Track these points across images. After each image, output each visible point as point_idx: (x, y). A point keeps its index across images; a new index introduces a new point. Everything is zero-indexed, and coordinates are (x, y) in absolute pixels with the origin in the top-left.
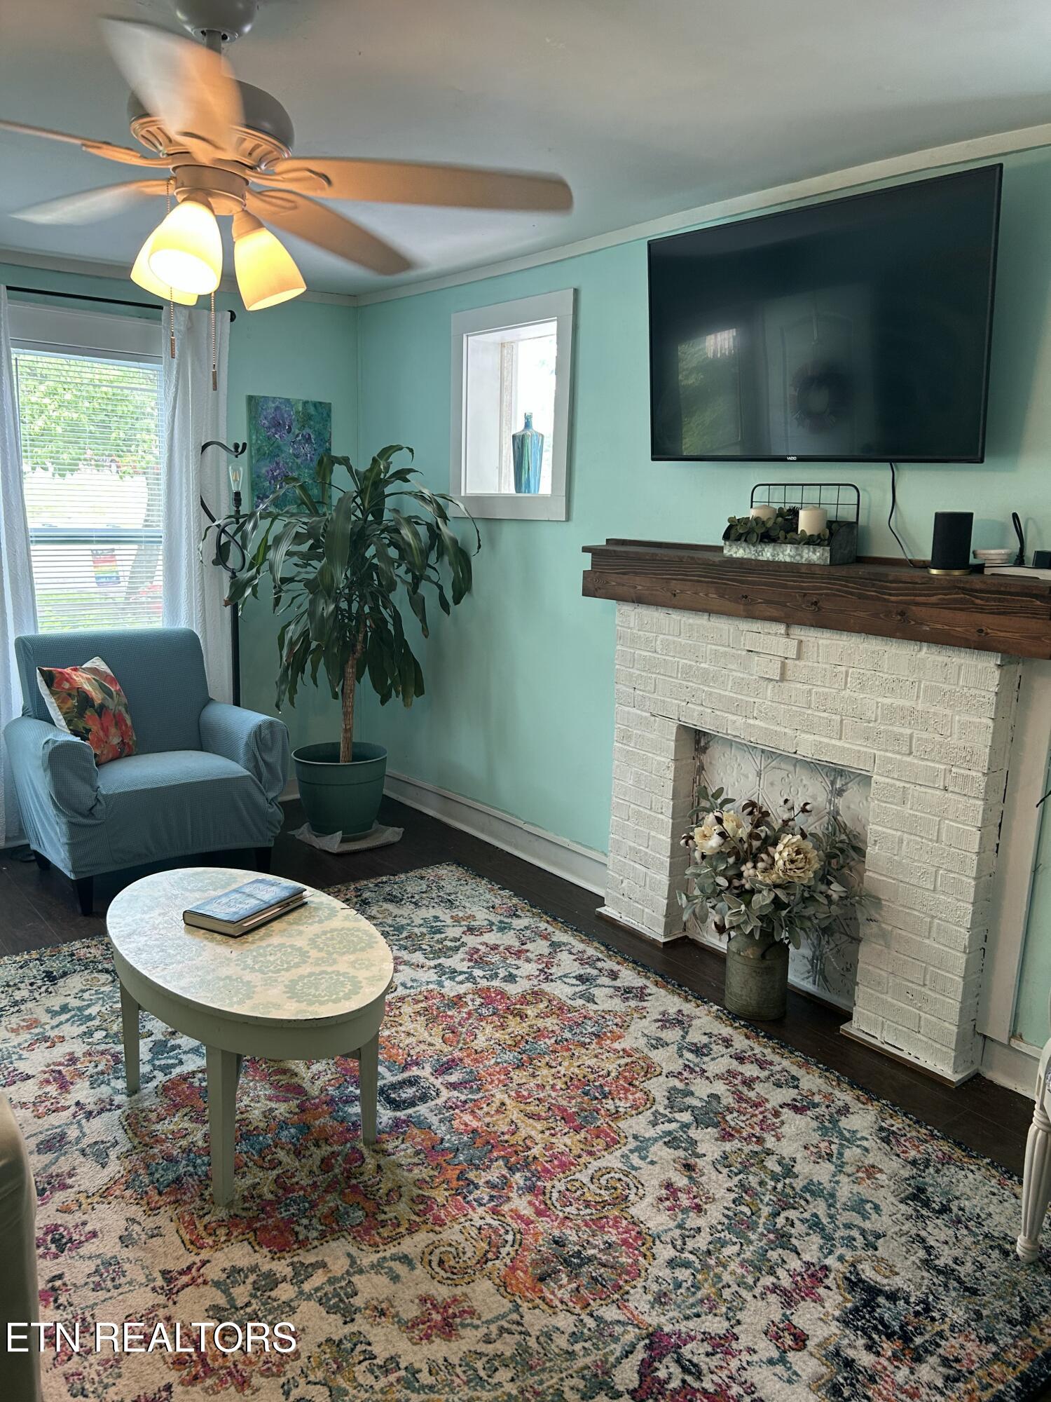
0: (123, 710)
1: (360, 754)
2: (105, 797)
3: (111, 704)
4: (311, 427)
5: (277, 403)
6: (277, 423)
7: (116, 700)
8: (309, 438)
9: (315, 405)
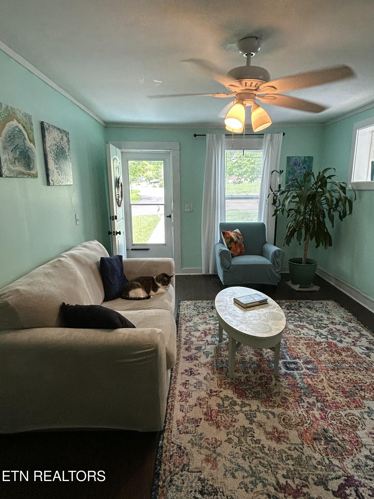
0: (242, 243)
1: (309, 262)
2: (233, 265)
3: (239, 241)
4: (306, 164)
5: (296, 158)
6: (295, 164)
7: (240, 240)
8: (305, 168)
9: (308, 157)
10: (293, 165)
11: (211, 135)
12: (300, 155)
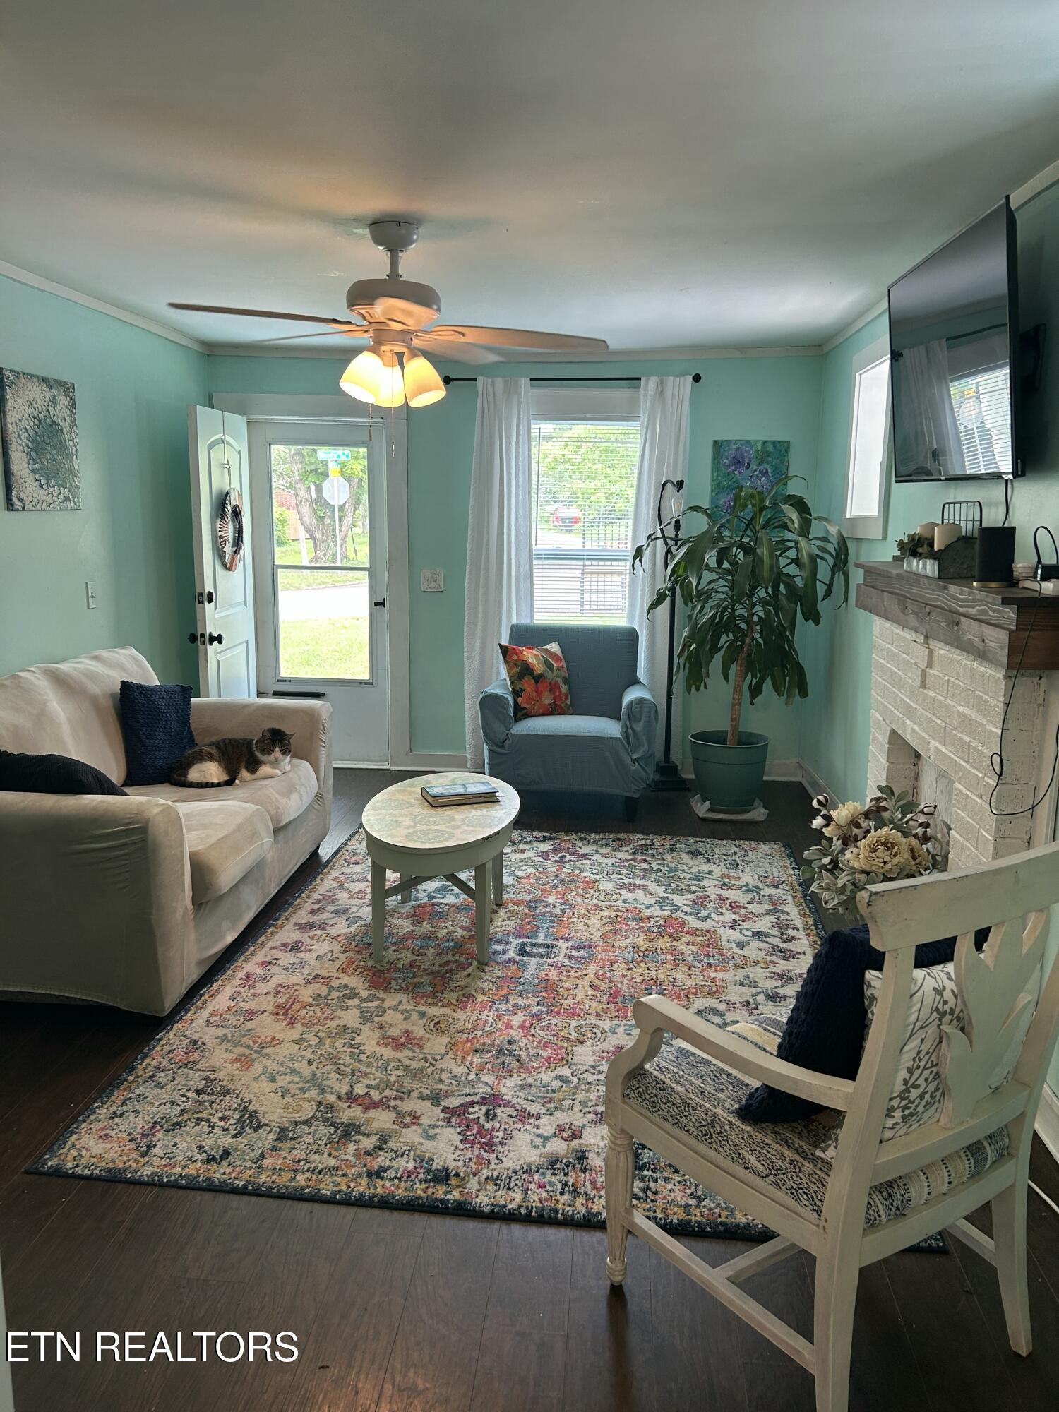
0: (560, 680)
3: (550, 675)
4: (768, 463)
5: (738, 445)
6: (737, 462)
7: (555, 673)
8: (767, 472)
9: (774, 443)
10: (729, 466)
11: (490, 380)
12: (751, 437)
